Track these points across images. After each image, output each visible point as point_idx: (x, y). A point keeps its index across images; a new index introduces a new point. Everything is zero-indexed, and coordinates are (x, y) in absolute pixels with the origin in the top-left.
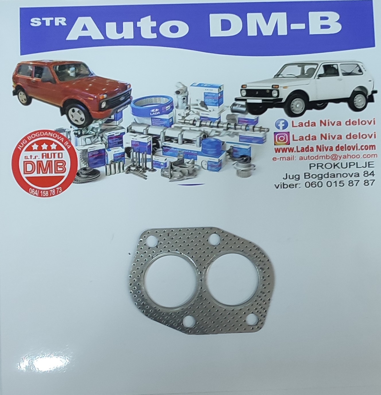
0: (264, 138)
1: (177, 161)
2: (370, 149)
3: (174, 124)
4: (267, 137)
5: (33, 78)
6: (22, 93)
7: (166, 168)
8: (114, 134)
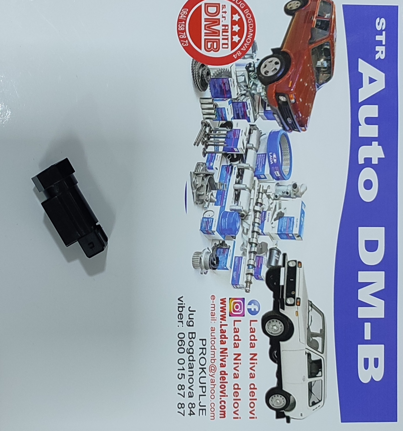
0: (238, 286)
1: (214, 181)
2: (221, 411)
3: (259, 181)
5: (316, 18)
6: (299, 5)
7: (207, 169)
8: (249, 109)
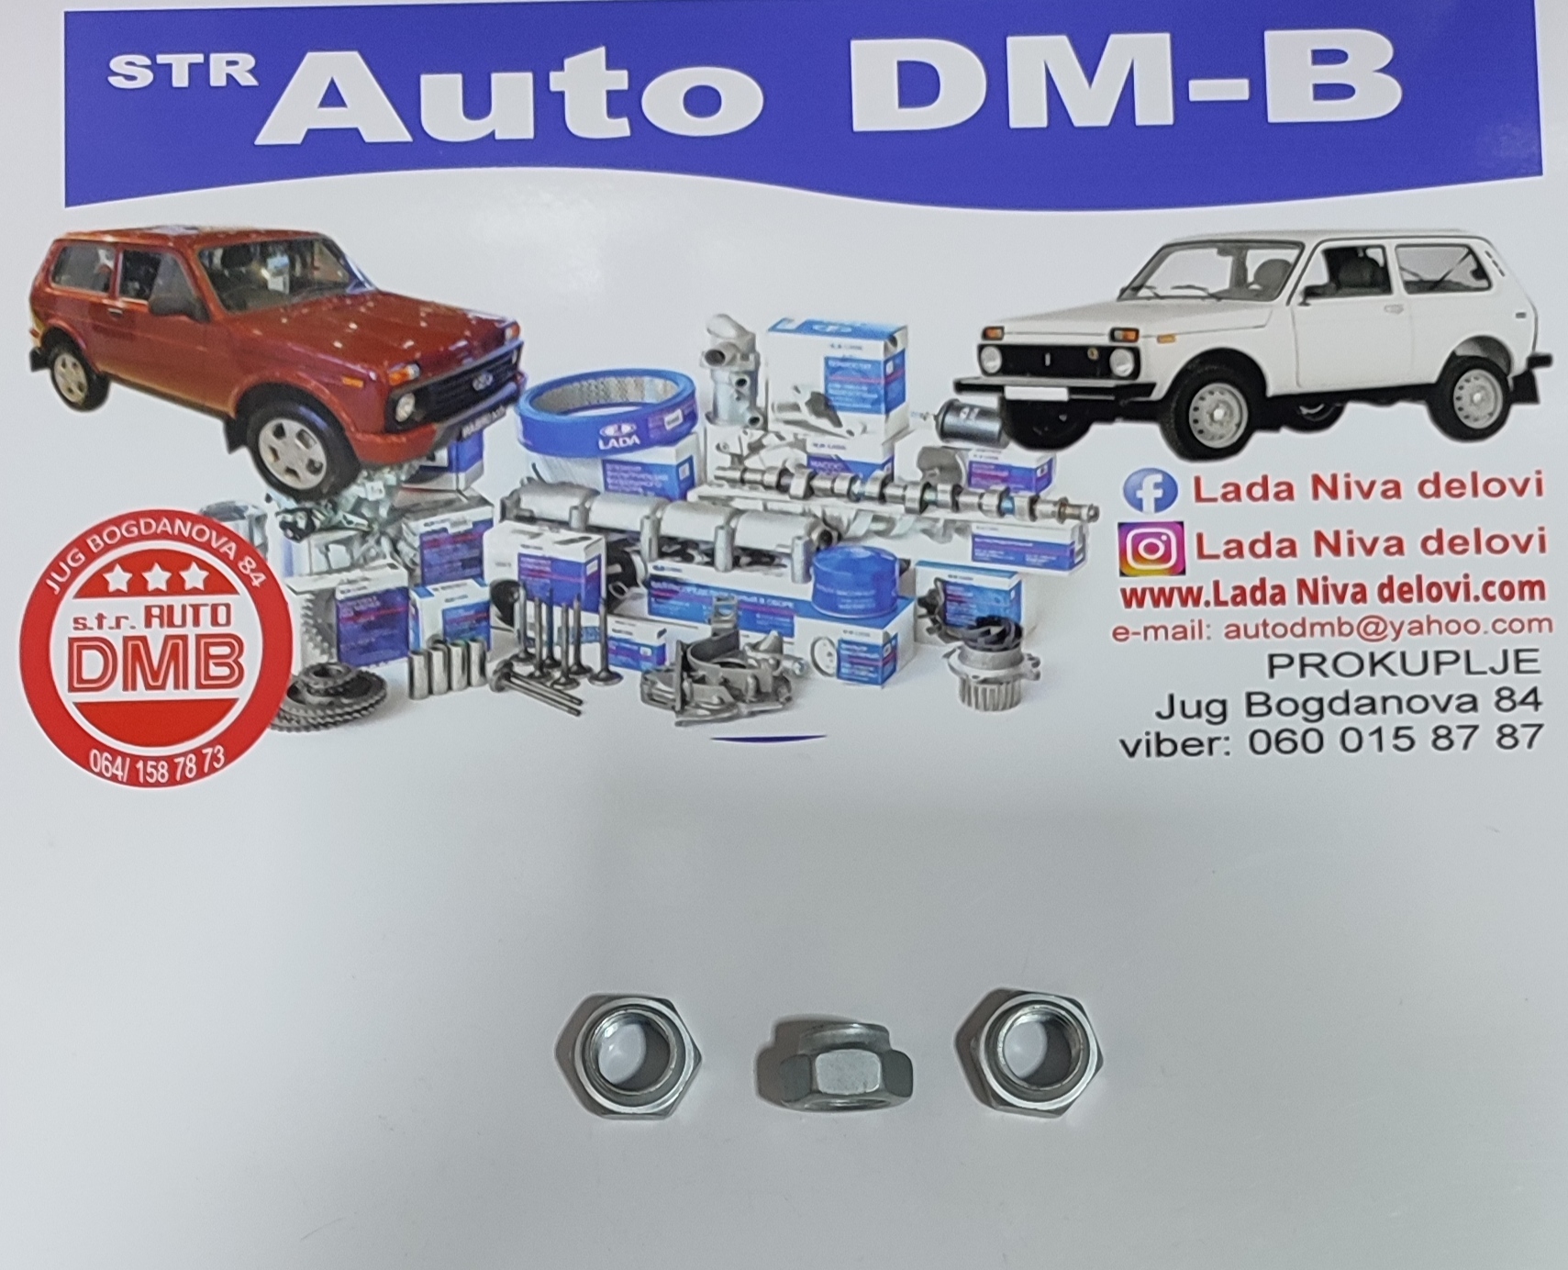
0: (1077, 547)
1: (709, 640)
2: (1522, 597)
3: (701, 484)
4: (1089, 541)
5: (115, 299)
6: (69, 359)
7: (663, 668)
8: (447, 525)
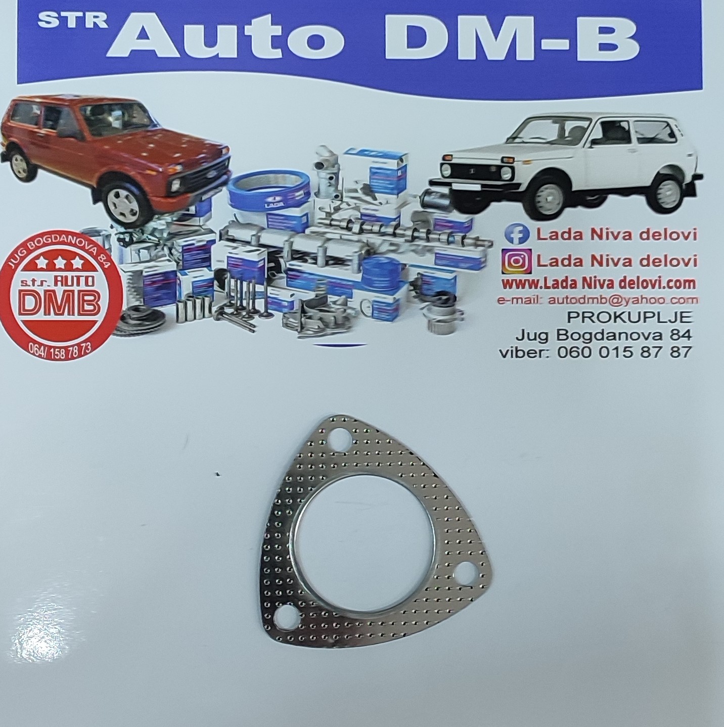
0: (483, 260)
1: (313, 299)
2: (685, 288)
3: (312, 226)
4: (488, 257)
5: (40, 129)
6: (19, 157)
7: (293, 311)
8: (194, 242)
